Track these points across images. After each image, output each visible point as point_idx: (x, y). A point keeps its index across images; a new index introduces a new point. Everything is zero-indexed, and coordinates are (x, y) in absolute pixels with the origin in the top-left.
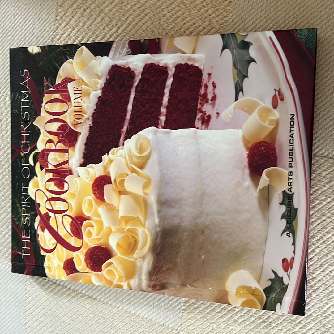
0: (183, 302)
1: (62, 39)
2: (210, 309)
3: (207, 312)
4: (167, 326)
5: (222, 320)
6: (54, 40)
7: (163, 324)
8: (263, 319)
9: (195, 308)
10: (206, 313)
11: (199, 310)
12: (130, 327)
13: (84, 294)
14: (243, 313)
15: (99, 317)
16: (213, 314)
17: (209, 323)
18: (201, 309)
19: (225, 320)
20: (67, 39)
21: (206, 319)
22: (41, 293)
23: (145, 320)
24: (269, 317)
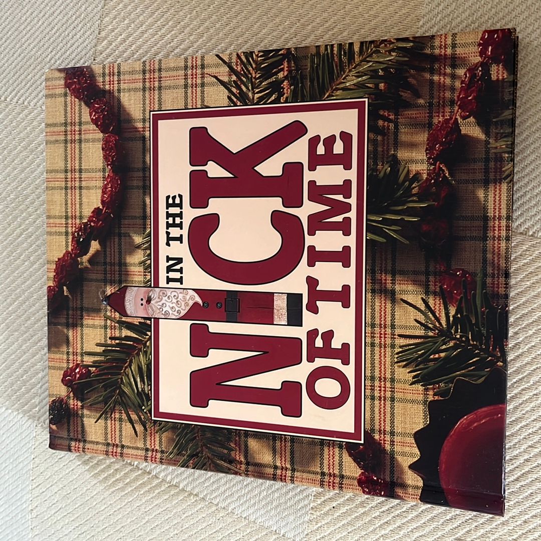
0: (313, 495)
1: (121, 6)
2: (361, 510)
3: (356, 515)
4: (281, 535)
5: (383, 532)
6: (106, 9)
7: (276, 531)
8: (457, 536)
9: (334, 507)
10: (353, 517)
11: (341, 512)
12: (215, 531)
13: (136, 466)
14: (422, 522)
15: (162, 508)
16: (367, 520)
17: (359, 536)
18: (343, 510)
19: (387, 532)
20: (130, 7)
21: (353, 529)
22: (60, 459)
23: (243, 520)
24: (468, 532)
